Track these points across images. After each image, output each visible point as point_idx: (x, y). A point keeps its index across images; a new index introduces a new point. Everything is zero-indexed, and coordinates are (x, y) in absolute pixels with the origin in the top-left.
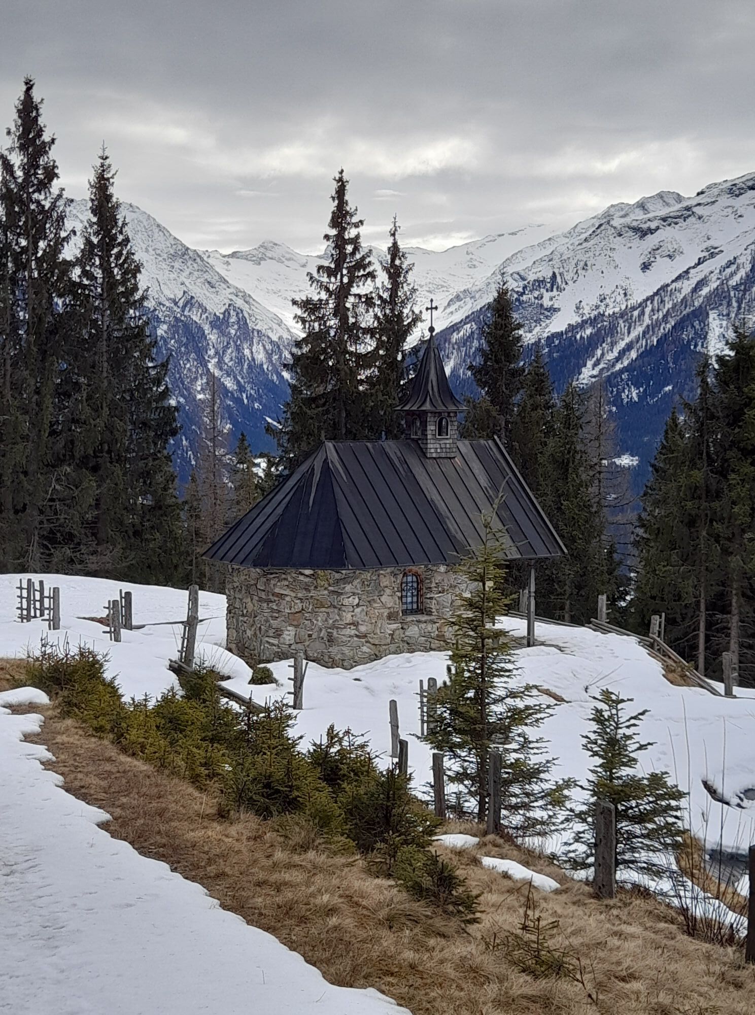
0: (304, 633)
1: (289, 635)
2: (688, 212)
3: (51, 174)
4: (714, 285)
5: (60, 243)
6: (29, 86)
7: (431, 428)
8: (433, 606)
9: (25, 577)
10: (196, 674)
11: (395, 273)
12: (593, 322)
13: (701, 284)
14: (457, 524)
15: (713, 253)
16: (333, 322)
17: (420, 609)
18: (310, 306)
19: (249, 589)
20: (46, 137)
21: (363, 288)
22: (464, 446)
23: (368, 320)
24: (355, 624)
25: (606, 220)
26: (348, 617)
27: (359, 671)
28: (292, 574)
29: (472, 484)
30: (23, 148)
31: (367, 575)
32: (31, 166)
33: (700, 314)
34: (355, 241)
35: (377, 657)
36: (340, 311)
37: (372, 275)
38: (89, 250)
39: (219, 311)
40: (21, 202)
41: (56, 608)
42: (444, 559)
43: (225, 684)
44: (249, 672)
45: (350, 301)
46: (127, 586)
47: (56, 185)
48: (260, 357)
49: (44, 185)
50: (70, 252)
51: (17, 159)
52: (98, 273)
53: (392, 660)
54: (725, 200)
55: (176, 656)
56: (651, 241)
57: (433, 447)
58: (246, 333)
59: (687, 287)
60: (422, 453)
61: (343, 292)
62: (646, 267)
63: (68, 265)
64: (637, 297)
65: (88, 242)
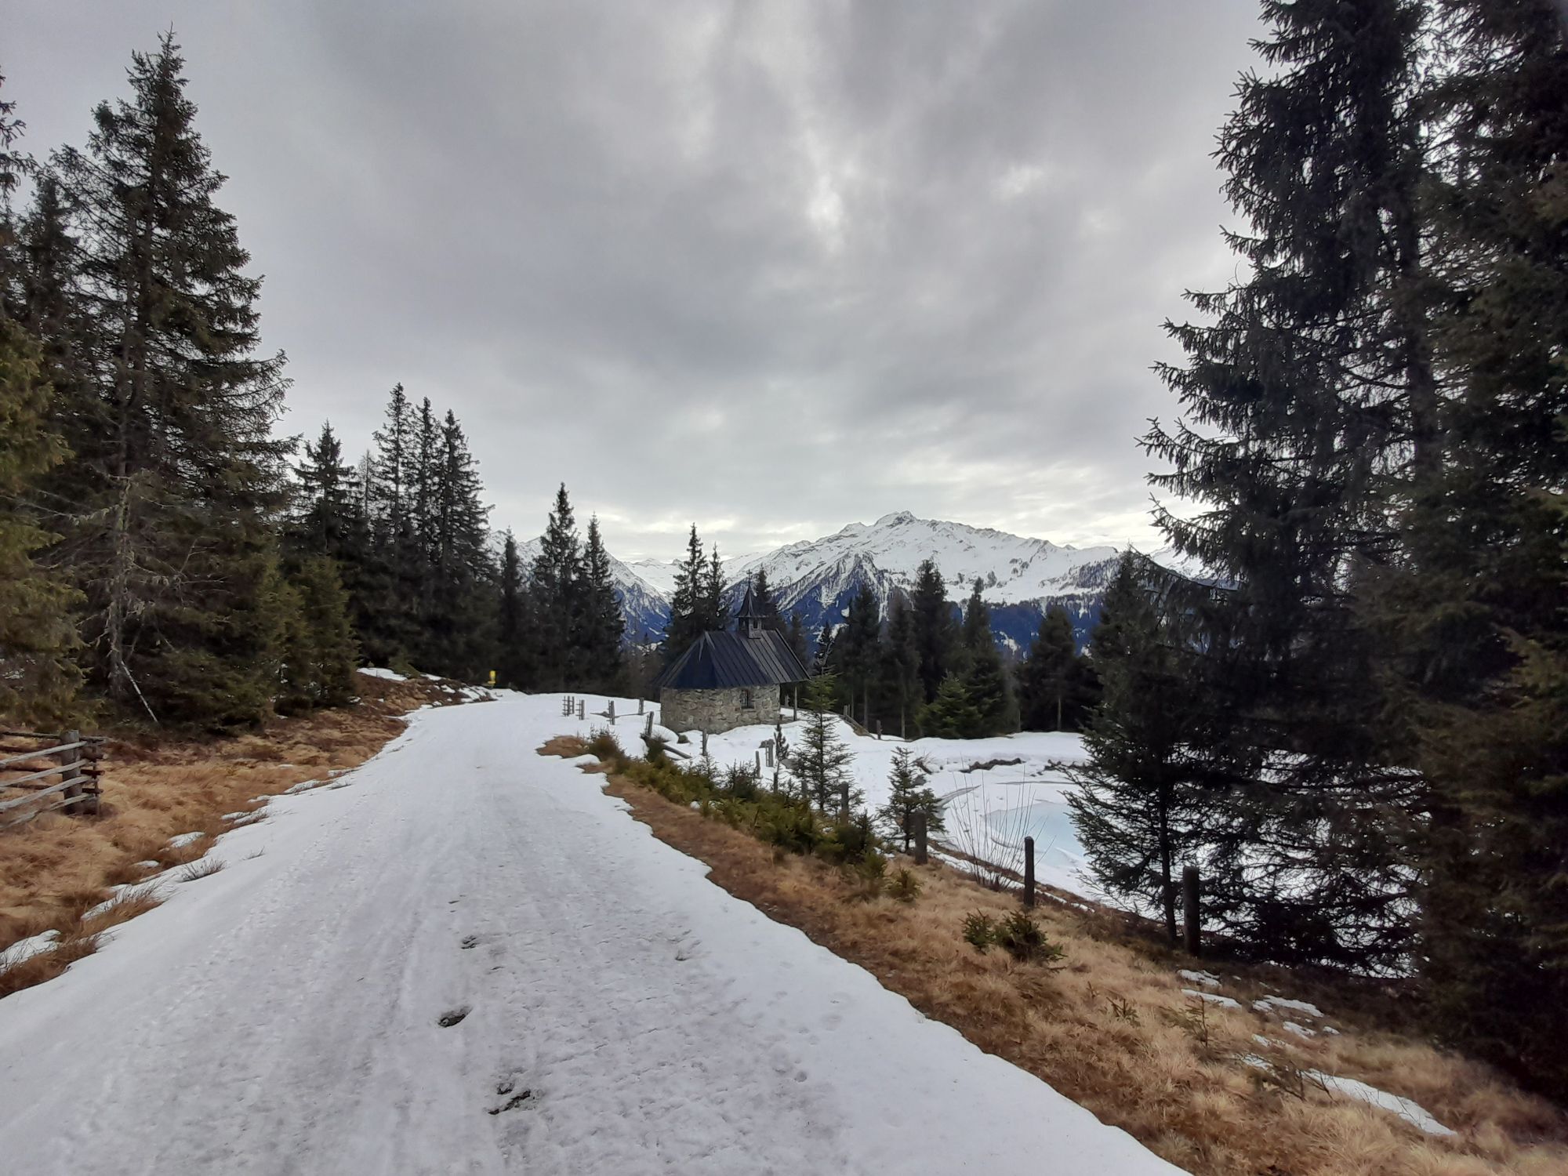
0: (698, 719)
1: (691, 719)
2: (812, 549)
3: (571, 522)
4: (823, 576)
5: (575, 550)
6: (563, 485)
7: (751, 625)
8: (754, 704)
9: (567, 695)
10: (654, 740)
11: (715, 565)
12: (778, 590)
13: (819, 575)
14: (764, 668)
15: (822, 564)
16: (691, 585)
17: (748, 706)
18: (680, 578)
19: (672, 699)
20: (570, 507)
21: (703, 571)
22: (764, 633)
23: (704, 584)
24: (721, 714)
25: (782, 551)
26: (718, 711)
27: (724, 735)
28: (692, 692)
29: (768, 649)
30: (560, 511)
31: (726, 691)
32: (562, 519)
33: (818, 587)
34: (700, 551)
35: (730, 729)
36: (694, 580)
37: (706, 566)
38: (587, 554)
39: (630, 586)
40: (558, 534)
41: (582, 710)
42: (760, 683)
43: (667, 744)
44: (676, 738)
45: (697, 576)
46: (612, 699)
47: (573, 527)
48: (647, 604)
49: (568, 527)
50: (579, 554)
51: (557, 516)
52: (590, 563)
53: (739, 730)
54: (827, 544)
55: (643, 731)
56: (799, 559)
57: (752, 634)
58: (641, 594)
59: (813, 576)
60: (747, 637)
61: (695, 572)
62: (797, 569)
63: (578, 560)
64: (795, 581)
65: (587, 551)
